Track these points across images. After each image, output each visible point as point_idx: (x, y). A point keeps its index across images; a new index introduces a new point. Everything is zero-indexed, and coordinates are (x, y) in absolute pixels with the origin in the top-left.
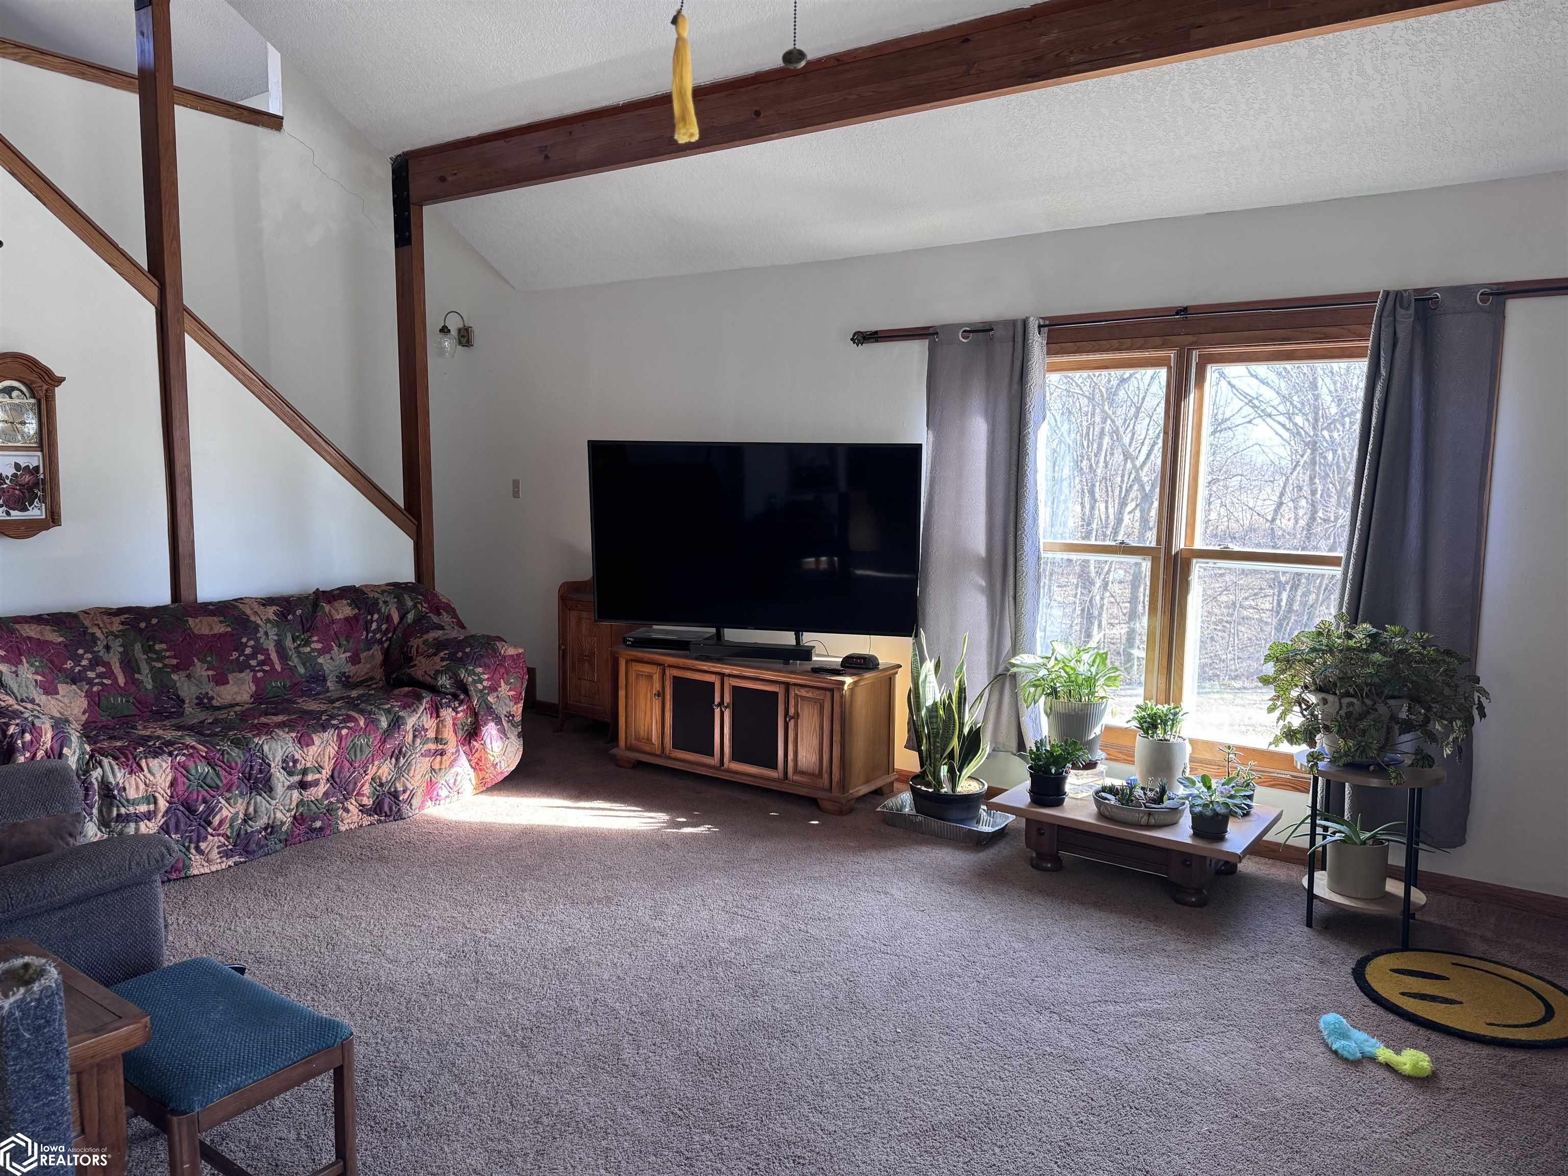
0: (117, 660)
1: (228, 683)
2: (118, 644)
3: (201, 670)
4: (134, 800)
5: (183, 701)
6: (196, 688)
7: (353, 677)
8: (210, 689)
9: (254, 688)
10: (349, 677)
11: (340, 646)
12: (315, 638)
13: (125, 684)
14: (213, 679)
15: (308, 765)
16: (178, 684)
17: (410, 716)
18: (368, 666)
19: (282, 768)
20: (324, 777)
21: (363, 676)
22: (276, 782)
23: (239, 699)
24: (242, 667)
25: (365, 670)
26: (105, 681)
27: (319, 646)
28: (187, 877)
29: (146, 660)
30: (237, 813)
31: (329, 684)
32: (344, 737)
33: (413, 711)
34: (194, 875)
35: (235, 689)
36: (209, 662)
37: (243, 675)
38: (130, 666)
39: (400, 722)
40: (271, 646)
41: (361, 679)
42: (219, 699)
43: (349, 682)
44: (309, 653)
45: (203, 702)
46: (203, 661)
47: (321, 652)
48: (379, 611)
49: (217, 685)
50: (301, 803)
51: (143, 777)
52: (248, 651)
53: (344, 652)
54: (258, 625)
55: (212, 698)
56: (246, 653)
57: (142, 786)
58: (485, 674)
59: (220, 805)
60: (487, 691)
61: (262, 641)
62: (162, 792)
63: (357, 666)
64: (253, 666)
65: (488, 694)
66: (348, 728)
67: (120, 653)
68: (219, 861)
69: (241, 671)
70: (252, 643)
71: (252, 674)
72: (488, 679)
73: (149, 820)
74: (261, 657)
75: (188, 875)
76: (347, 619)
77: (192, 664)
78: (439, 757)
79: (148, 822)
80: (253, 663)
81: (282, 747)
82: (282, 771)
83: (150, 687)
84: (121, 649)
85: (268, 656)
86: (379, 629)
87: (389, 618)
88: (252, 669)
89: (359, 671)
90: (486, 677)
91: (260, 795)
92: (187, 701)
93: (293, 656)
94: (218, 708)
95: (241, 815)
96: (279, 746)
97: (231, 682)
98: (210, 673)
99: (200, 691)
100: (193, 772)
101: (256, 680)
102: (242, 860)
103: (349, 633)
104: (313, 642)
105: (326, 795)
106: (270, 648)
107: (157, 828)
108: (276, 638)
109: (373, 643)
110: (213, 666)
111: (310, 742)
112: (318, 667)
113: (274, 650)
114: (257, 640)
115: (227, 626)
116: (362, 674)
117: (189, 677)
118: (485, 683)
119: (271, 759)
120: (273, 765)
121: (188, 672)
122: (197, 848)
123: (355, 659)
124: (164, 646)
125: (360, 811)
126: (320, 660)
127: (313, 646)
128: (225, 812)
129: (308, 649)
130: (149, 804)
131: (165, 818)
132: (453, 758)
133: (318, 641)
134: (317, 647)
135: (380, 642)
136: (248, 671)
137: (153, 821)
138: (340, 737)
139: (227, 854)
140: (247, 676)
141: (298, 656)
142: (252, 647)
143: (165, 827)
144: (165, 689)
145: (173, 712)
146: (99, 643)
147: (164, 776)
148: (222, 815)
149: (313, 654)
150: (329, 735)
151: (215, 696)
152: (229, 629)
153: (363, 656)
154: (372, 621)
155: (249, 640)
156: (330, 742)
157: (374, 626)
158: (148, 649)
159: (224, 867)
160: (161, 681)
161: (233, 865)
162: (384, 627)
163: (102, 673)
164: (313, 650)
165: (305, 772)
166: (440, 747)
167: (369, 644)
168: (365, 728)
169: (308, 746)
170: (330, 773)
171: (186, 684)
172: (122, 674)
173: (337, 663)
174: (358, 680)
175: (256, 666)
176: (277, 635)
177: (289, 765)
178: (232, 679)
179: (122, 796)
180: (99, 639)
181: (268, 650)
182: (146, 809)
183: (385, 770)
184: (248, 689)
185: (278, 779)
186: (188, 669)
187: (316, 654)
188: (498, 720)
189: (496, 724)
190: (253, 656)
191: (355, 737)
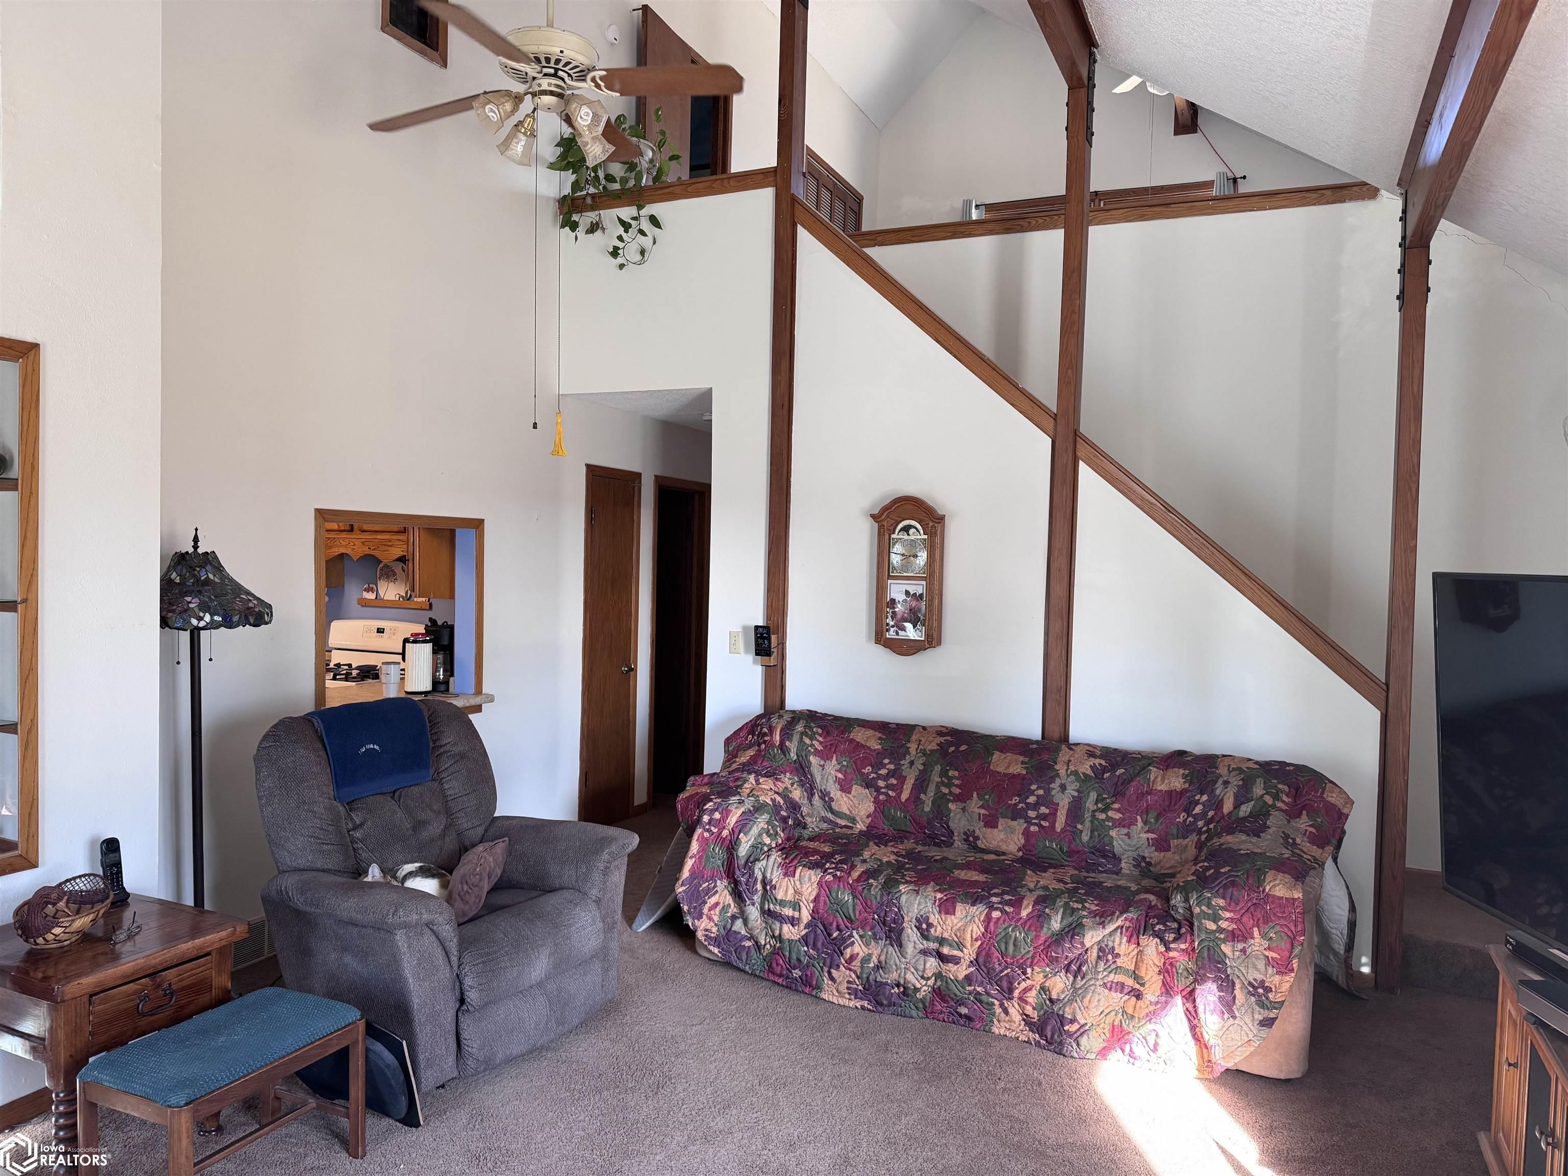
0: (914, 776)
1: (996, 827)
2: (921, 762)
3: (975, 805)
4: (781, 901)
5: (953, 833)
6: (966, 823)
7: (1155, 865)
8: (980, 829)
9: (1023, 841)
10: (1149, 864)
11: (1145, 822)
12: (1116, 806)
13: (906, 800)
14: (984, 819)
15: (946, 935)
16: (952, 814)
17: (1092, 928)
18: (1177, 857)
19: (915, 926)
20: (966, 958)
21: (1167, 869)
22: (906, 939)
23: (1004, 848)
24: (1016, 814)
25: (1172, 862)
26: (890, 793)
27: (1118, 816)
28: (816, 997)
29: (938, 782)
30: (870, 955)
31: (1123, 865)
32: (993, 921)
33: (1100, 924)
34: (823, 999)
35: (1002, 836)
36: (987, 801)
37: (1015, 823)
38: (921, 785)
39: (1076, 931)
40: (1064, 802)
41: (1166, 872)
42: (984, 841)
43: (1150, 871)
44: (1104, 821)
45: (971, 839)
46: (980, 797)
47: (1118, 824)
48: (1212, 793)
49: (985, 827)
50: (938, 976)
51: (793, 883)
52: (1032, 799)
53: (1148, 832)
54: (1058, 775)
55: (977, 838)
56: (1028, 801)
57: (791, 891)
58: (1227, 910)
59: (853, 939)
60: (1222, 936)
61: (1053, 793)
62: (806, 903)
63: (1163, 854)
64: (1030, 817)
65: (1224, 941)
66: (1003, 911)
67: (920, 771)
68: (847, 996)
69: (1014, 819)
70: (1041, 792)
71: (1025, 825)
72: (1231, 920)
73: (793, 925)
74: (1044, 810)
75: (818, 996)
76: (1170, 793)
77: (970, 797)
78: (1134, 999)
79: (791, 927)
80: (1032, 814)
81: (919, 904)
82: (915, 929)
83: (927, 809)
84: (921, 768)
85: (1054, 814)
86: (1204, 814)
87: (1219, 805)
88: (1028, 821)
89: (1165, 860)
90: (1228, 915)
91: (893, 947)
92: (956, 834)
93: (1087, 821)
94: (983, 851)
95: (874, 959)
96: (917, 902)
97: (1000, 827)
98: (983, 811)
99: (969, 827)
100: (834, 894)
101: (1026, 833)
102: (869, 1007)
103: (1164, 810)
104: (1112, 809)
105: (968, 979)
106: (1061, 804)
107: (799, 936)
108: (1076, 794)
109: (1193, 831)
110: (988, 805)
111: (951, 910)
112: (1106, 839)
113: (1067, 807)
114: (1048, 791)
115: (1025, 768)
116: (1168, 865)
117: (964, 809)
118: (1224, 924)
119: (906, 912)
120: (906, 919)
121: (964, 804)
122: (829, 973)
123: (1161, 844)
124: (956, 773)
125: (1024, 1020)
126: (1113, 833)
127: (1110, 813)
128: (857, 949)
129: (1103, 816)
130: (794, 910)
131: (807, 930)
132: (1152, 1008)
133: (1118, 810)
134: (1114, 816)
135: (1200, 832)
136: (1022, 821)
137: (796, 928)
138: (988, 918)
139: (854, 993)
140: (1019, 825)
141: (1092, 822)
142: (1038, 797)
143: (805, 938)
144: (940, 812)
145: (943, 841)
146: (908, 757)
147: (810, 889)
148: (852, 950)
149: (1107, 823)
150: (979, 911)
151: (981, 837)
152: (1024, 772)
153: (1174, 843)
154: (1197, 803)
155: (1038, 788)
156: (976, 920)
157: (1198, 809)
158: (944, 773)
159: (851, 1005)
160: (939, 806)
161: (859, 1007)
162: (1211, 814)
163: (892, 784)
164: (1109, 819)
165: (942, 941)
166: (1137, 986)
167: (1186, 831)
168: (1026, 922)
169: (947, 913)
170: (974, 956)
171: (959, 816)
172: (909, 790)
173: (1133, 843)
174: (1163, 872)
175: (1034, 819)
176: (1078, 791)
177: (924, 927)
178: (1002, 824)
179: (772, 892)
180: (909, 754)
181: (1058, 804)
182: (791, 914)
183: (1059, 984)
184: (1016, 840)
185: (908, 936)
186: (965, 802)
187: (1110, 824)
188: (1227, 985)
189: (1220, 988)
190: (1035, 806)
191: (1009, 926)
